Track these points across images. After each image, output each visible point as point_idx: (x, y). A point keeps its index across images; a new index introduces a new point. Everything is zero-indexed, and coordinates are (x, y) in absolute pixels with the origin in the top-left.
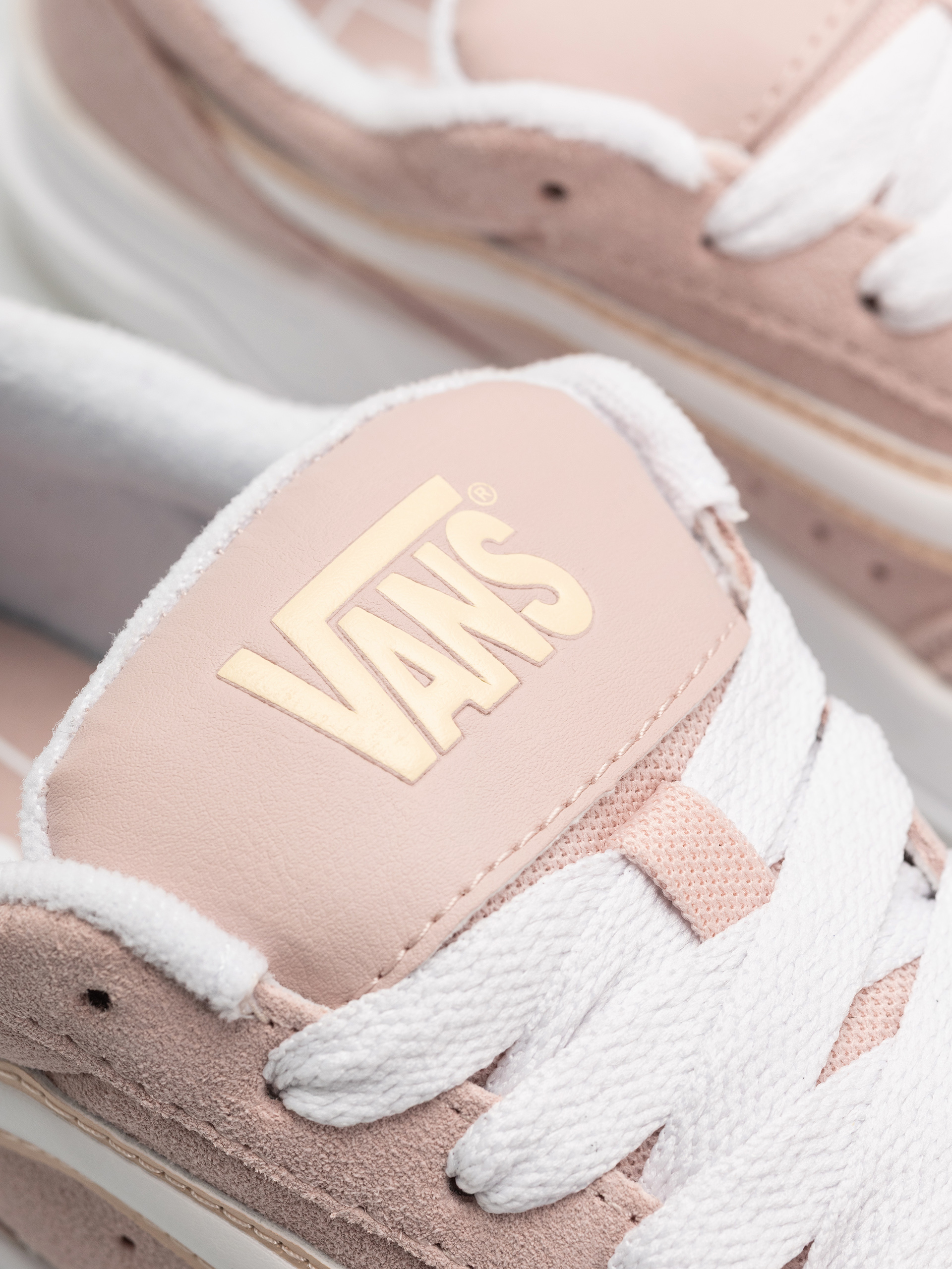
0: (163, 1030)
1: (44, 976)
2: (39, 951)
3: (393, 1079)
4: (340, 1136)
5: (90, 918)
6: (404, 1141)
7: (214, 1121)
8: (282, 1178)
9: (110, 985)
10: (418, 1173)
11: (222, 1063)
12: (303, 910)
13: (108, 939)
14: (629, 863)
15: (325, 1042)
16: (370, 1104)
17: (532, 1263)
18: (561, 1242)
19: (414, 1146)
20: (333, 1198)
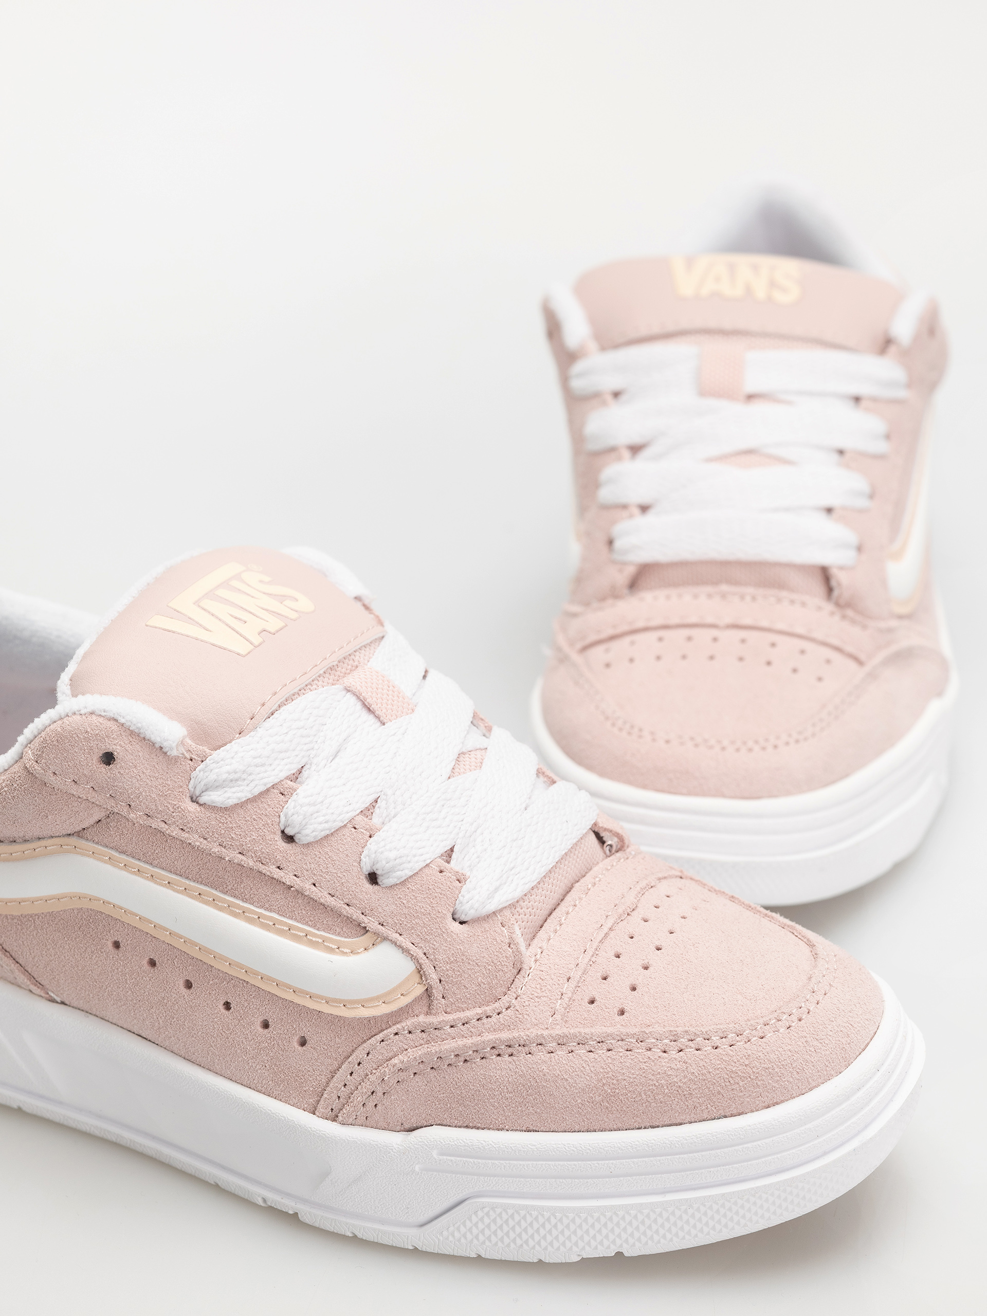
0: (140, 768)
1: (81, 750)
2: (79, 735)
3: (251, 778)
4: (228, 813)
5: (103, 714)
6: (258, 811)
7: (166, 819)
8: (201, 843)
9: (114, 747)
10: (267, 827)
11: (169, 783)
12: (201, 707)
13: (112, 722)
14: (349, 691)
15: (218, 763)
16: (242, 791)
17: (325, 866)
18: (338, 852)
19: (264, 813)
20: (226, 849)
